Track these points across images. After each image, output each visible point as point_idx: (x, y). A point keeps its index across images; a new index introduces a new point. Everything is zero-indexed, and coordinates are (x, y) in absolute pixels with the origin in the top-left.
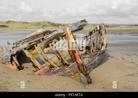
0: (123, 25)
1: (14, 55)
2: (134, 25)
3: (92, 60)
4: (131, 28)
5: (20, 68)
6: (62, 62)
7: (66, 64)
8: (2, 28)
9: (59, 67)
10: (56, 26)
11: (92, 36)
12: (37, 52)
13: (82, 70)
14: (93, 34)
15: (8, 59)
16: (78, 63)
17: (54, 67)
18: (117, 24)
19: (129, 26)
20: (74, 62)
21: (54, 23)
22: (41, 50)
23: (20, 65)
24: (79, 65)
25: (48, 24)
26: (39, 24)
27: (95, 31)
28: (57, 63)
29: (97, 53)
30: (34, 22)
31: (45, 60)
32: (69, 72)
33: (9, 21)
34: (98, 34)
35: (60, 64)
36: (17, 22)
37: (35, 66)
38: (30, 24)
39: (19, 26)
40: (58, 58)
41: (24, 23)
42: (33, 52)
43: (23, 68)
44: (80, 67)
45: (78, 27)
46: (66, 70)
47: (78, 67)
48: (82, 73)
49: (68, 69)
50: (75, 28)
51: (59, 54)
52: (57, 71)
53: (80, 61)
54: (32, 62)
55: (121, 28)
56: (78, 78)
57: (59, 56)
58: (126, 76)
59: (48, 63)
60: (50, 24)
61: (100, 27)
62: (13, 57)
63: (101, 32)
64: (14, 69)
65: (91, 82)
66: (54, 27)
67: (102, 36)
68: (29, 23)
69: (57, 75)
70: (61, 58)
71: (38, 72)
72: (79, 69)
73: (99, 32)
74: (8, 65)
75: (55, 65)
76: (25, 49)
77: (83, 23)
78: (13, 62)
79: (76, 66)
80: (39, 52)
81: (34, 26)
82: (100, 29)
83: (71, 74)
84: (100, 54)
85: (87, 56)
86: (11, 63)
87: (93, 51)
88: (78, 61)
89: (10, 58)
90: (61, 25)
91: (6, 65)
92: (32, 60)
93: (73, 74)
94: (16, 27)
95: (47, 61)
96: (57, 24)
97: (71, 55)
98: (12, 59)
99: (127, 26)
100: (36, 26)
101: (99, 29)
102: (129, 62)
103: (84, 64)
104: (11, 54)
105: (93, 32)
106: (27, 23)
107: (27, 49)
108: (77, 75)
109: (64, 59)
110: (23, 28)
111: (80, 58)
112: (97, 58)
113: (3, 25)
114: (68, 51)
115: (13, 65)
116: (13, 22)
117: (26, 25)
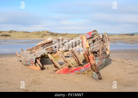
0: (116, 34)
1: (38, 58)
2: (126, 35)
3: (101, 62)
4: (123, 37)
5: (43, 69)
6: (78, 63)
7: (81, 64)
8: (5, 37)
9: (75, 67)
10: (55, 36)
11: (95, 43)
12: (59, 55)
13: (94, 69)
14: (96, 42)
15: (32, 61)
16: (91, 63)
17: (71, 67)
18: (110, 34)
19: (121, 35)
20: (88, 63)
21: (52, 33)
22: (61, 54)
23: (43, 66)
24: (92, 65)
25: (47, 34)
26: (39, 33)
27: (99, 39)
28: (74, 64)
29: (104, 56)
30: (34, 32)
31: (65, 62)
32: (84, 71)
33: (11, 31)
34: (101, 42)
35: (76, 64)
36: (19, 32)
37: (56, 67)
38: (31, 34)
39: (21, 36)
40: (76, 60)
41: (25, 32)
42: (55, 55)
43: (45, 69)
44: (93, 67)
45: (91, 36)
46: (81, 69)
47: (91, 66)
48: (94, 71)
49: (83, 69)
50: (89, 37)
51: (76, 57)
52: (74, 70)
53: (92, 62)
54: (54, 63)
55: (114, 37)
56: (91, 75)
57: (76, 58)
58: (128, 74)
59: (67, 64)
60: (49, 33)
61: (103, 36)
62: (37, 60)
63: (104, 40)
64: (37, 69)
65: (101, 78)
66: (53, 36)
67: (105, 43)
68: (30, 32)
69: (74, 73)
70: (78, 60)
71: (58, 71)
72: (92, 68)
73: (102, 40)
74: (31, 67)
75: (72, 66)
76: (48, 53)
77: (95, 33)
78: (36, 64)
79: (89, 66)
80: (60, 55)
81: (35, 36)
82: (103, 38)
83: (85, 72)
84: (106, 57)
85: (98, 58)
86: (35, 65)
87: (101, 55)
88: (91, 62)
89: (34, 60)
90: (59, 35)
91: (29, 67)
92: (54, 62)
93: (86, 72)
94: (18, 36)
95: (66, 62)
96: (55, 33)
97: (86, 57)
98: (36, 61)
99: (120, 35)
100: (36, 36)
101: (101, 37)
102: (128, 64)
103: (96, 64)
104: (35, 57)
105: (96, 40)
106: (28, 32)
107: (50, 53)
108: (90, 73)
109: (80, 61)
110: (24, 37)
111: (93, 59)
112: (104, 60)
113: (5, 34)
114: (83, 55)
115: (36, 66)
116: (15, 31)
117: (27, 35)
